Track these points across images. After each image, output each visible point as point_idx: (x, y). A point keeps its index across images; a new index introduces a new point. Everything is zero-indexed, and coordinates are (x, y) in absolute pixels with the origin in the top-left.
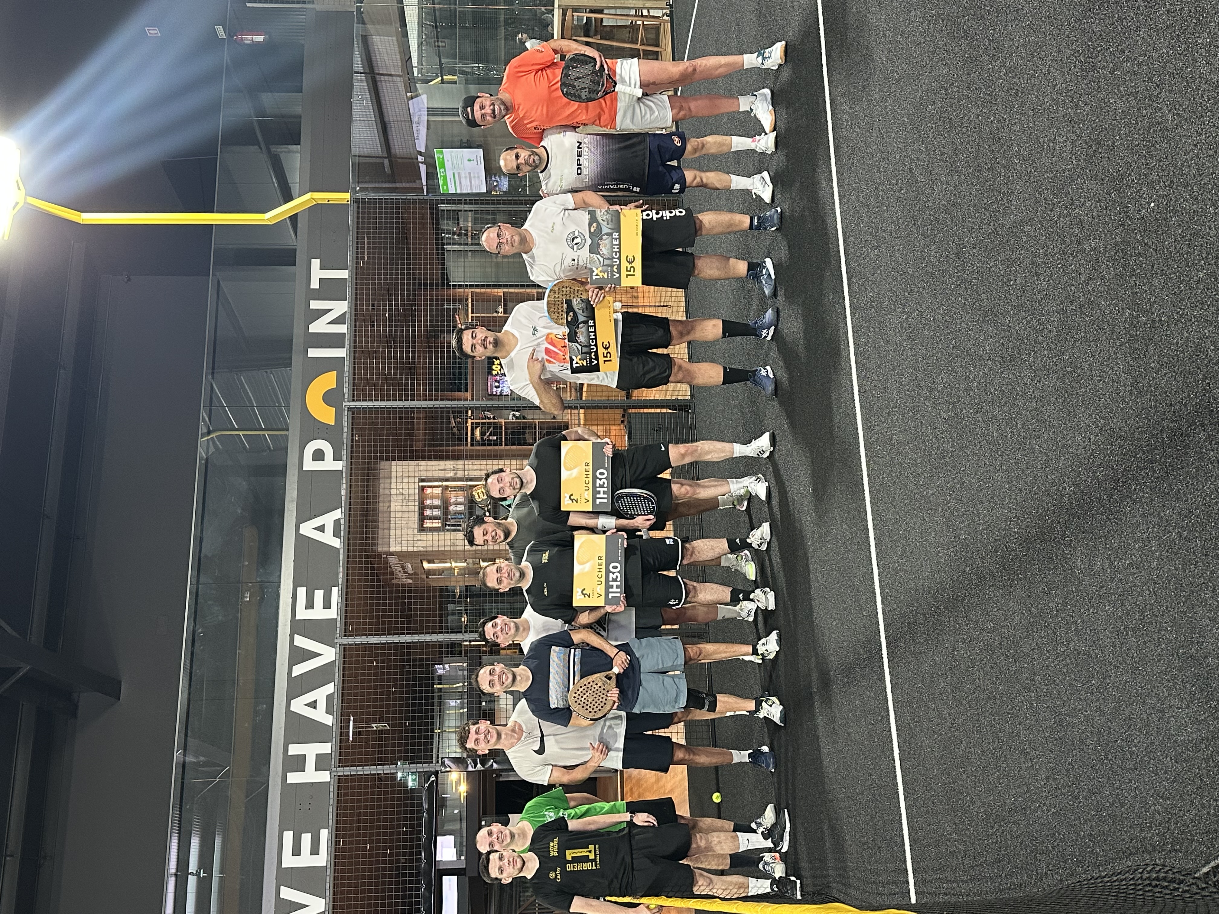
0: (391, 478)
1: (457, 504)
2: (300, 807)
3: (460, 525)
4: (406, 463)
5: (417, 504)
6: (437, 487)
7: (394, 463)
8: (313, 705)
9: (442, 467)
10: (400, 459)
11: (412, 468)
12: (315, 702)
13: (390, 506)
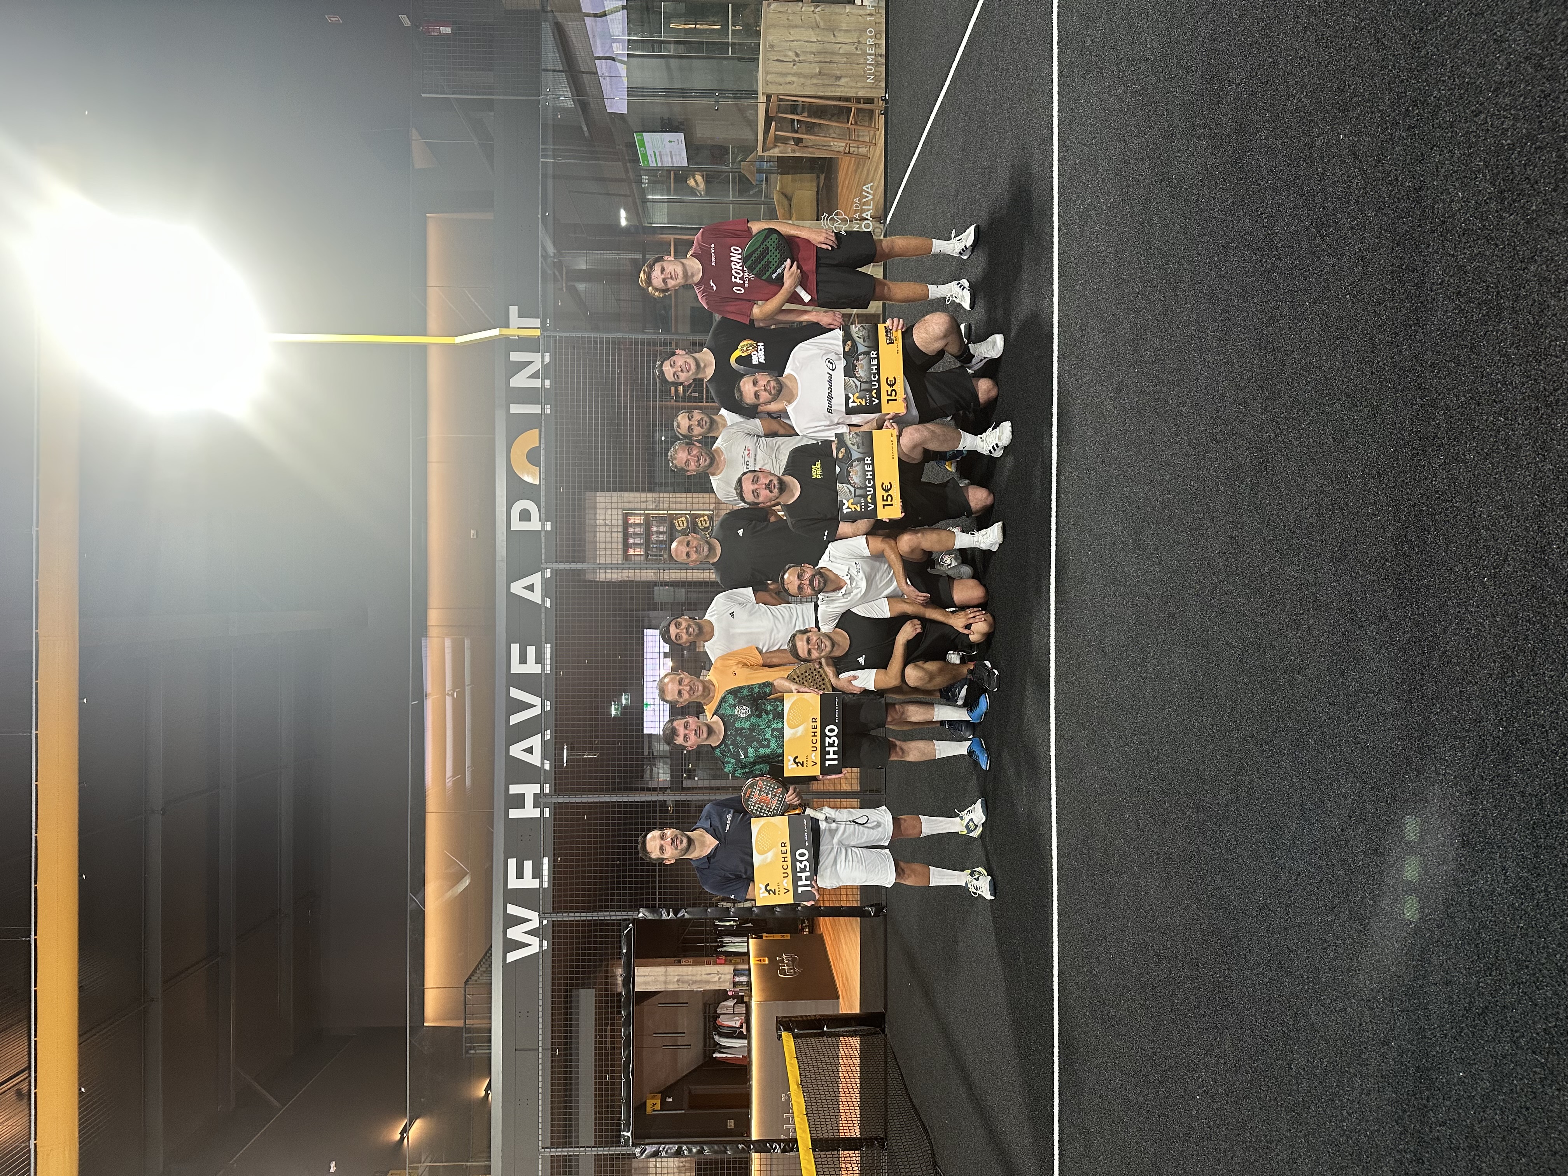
0: (596, 508)
1: (659, 533)
2: (522, 838)
3: (661, 556)
4: (609, 494)
5: (620, 535)
6: (640, 514)
7: (598, 494)
8: (530, 750)
9: (644, 499)
10: (603, 490)
11: (615, 499)
12: (532, 747)
13: (595, 537)
